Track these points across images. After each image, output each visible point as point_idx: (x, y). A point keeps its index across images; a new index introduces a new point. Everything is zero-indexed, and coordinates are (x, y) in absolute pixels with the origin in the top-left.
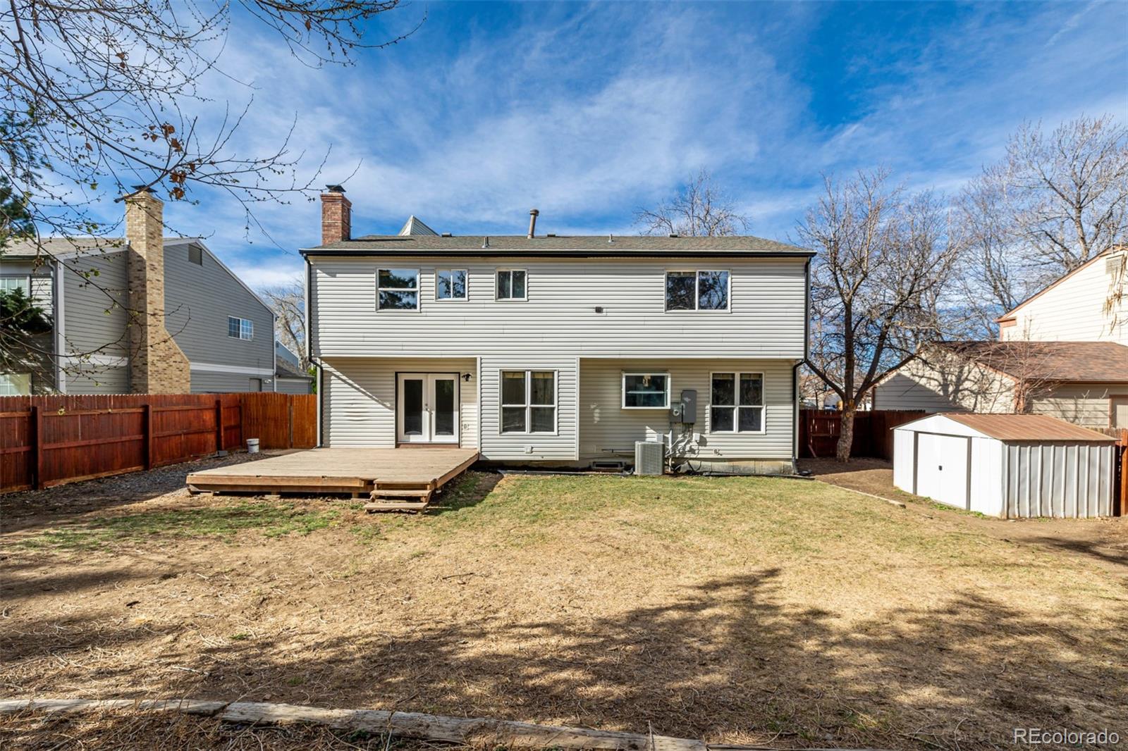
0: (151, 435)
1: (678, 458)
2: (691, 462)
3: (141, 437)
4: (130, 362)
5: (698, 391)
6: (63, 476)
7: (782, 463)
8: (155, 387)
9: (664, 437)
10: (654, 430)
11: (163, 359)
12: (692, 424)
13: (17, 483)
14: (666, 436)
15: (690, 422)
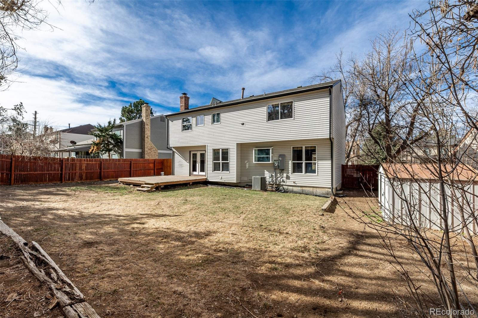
0: (132, 170)
1: (278, 184)
2: (284, 186)
3: (130, 170)
4: (142, 151)
5: (286, 155)
6: (108, 178)
7: (327, 189)
8: (147, 157)
9: (272, 175)
10: (268, 172)
11: (149, 150)
12: (283, 170)
13: (97, 179)
14: (273, 174)
15: (282, 169)
